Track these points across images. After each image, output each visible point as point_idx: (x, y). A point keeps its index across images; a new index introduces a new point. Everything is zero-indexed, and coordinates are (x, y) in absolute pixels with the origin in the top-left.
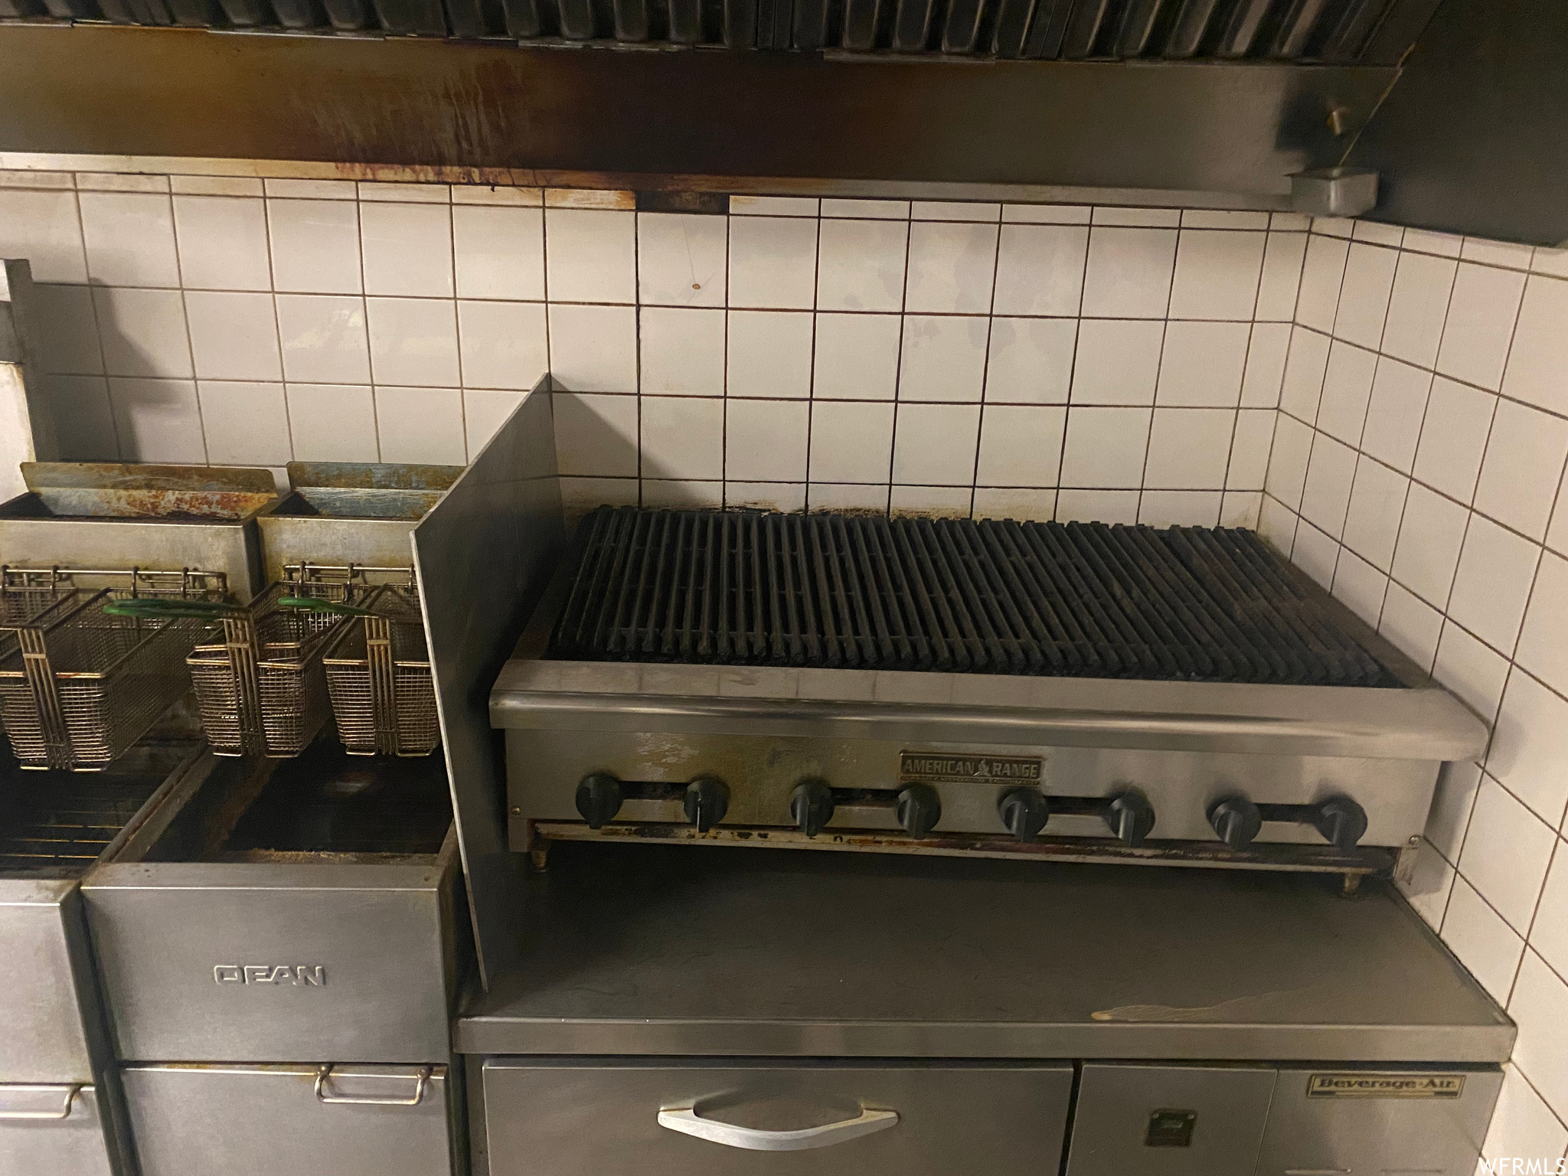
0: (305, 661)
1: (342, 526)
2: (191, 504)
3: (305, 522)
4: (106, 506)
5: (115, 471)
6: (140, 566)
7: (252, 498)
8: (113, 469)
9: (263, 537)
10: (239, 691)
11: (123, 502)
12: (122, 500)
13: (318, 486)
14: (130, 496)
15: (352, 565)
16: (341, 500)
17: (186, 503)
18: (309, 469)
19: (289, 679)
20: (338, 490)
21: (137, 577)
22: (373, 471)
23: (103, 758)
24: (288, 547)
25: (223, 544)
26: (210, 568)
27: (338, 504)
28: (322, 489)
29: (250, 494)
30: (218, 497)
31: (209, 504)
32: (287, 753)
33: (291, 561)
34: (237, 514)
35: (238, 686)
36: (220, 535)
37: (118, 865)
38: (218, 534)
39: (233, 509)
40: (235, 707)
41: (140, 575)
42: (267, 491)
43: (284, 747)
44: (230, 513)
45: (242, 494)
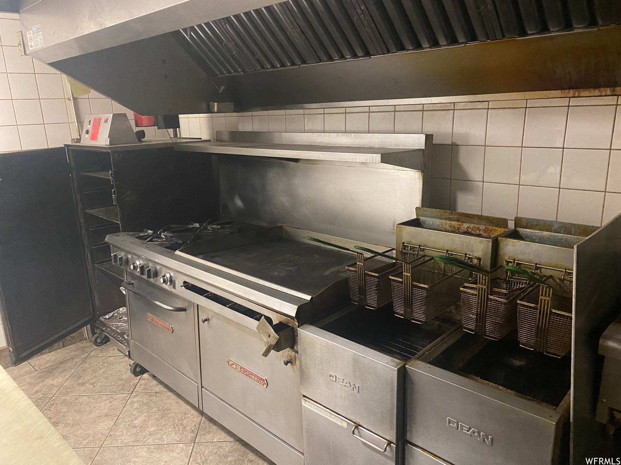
0: (509, 300)
1: (535, 246)
2: (472, 229)
3: (519, 242)
4: (441, 226)
5: (447, 214)
6: (449, 250)
7: (497, 230)
8: (446, 212)
9: (499, 246)
10: (479, 306)
11: (447, 225)
12: (448, 224)
13: (526, 228)
14: (450, 224)
15: (536, 264)
16: (536, 236)
17: (471, 229)
18: (524, 221)
19: (501, 306)
20: (535, 231)
21: (447, 254)
22: (554, 224)
23: (422, 319)
24: (509, 252)
25: (482, 246)
26: (475, 255)
27: (534, 237)
28: (528, 230)
29: (497, 228)
30: (483, 228)
31: (480, 230)
32: (493, 338)
33: (509, 258)
34: (490, 236)
35: (479, 304)
36: (482, 242)
37: (420, 362)
38: (481, 242)
39: (489, 233)
40: (476, 312)
41: (449, 253)
42: (504, 228)
43: (493, 335)
44: (487, 235)
45: (494, 228)
